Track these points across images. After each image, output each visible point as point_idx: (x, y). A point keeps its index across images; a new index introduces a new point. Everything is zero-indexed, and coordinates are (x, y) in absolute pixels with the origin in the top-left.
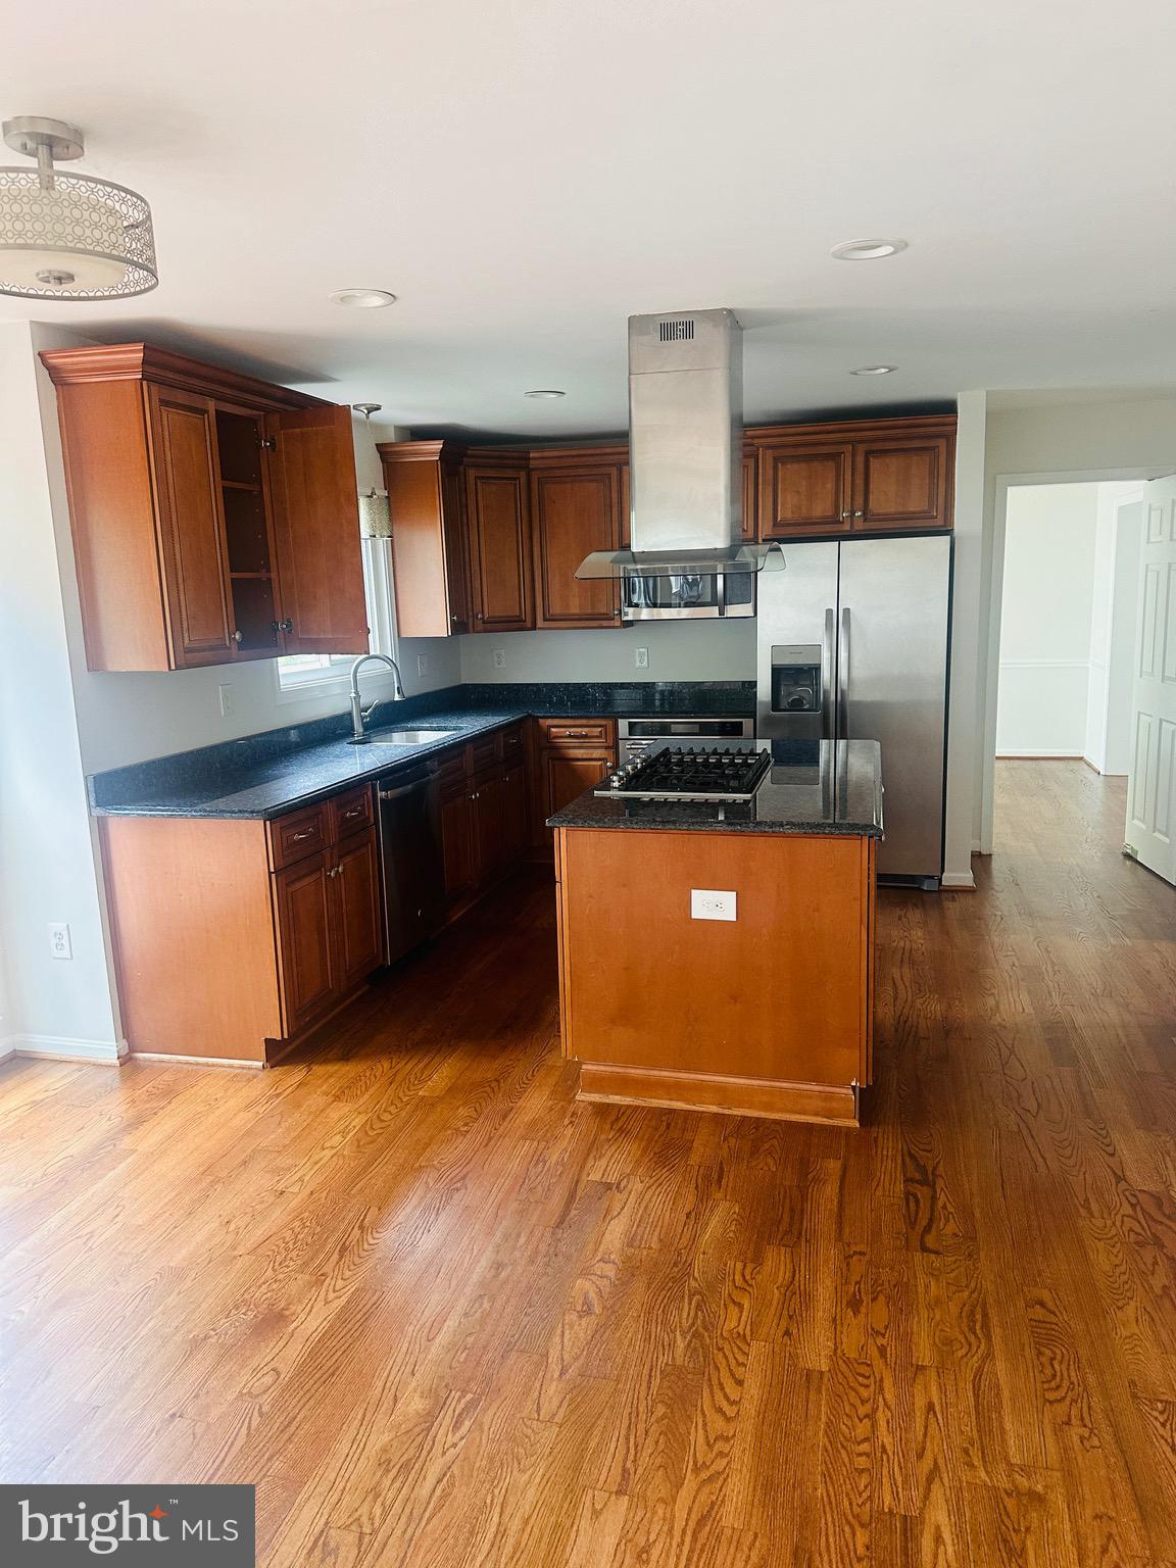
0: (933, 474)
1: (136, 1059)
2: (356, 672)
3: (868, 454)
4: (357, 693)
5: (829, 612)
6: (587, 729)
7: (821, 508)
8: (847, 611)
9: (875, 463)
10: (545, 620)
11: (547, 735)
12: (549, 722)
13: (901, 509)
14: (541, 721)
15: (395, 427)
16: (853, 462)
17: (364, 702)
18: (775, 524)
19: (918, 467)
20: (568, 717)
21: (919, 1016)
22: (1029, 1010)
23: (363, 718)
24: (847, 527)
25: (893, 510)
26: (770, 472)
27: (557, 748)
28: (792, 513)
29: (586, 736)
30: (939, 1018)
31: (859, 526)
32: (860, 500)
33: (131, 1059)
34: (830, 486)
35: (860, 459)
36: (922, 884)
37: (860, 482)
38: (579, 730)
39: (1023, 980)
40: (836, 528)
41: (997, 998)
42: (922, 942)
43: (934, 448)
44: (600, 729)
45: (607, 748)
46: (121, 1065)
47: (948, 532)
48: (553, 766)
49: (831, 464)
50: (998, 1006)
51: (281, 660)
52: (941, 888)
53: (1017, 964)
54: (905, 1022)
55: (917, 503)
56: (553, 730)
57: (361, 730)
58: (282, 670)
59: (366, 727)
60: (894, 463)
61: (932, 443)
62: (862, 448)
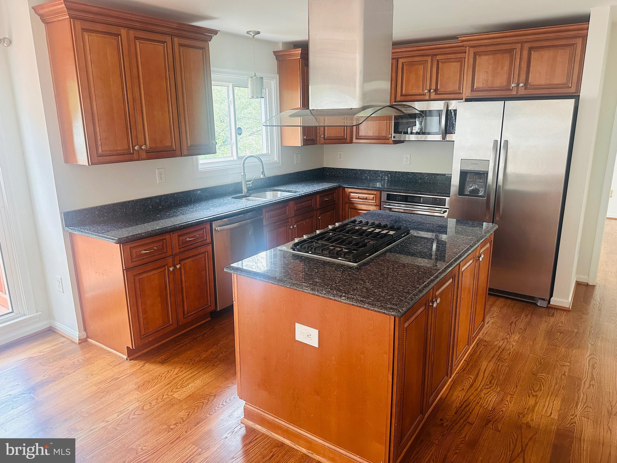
0: (571, 60)
1: (88, 341)
2: (244, 163)
3: (530, 49)
4: (244, 173)
5: (496, 141)
6: (367, 195)
7: (500, 81)
8: (506, 142)
9: (534, 55)
10: (356, 139)
11: (348, 197)
12: (350, 190)
13: (548, 82)
14: (346, 189)
15: (282, 43)
16: (521, 55)
17: (248, 177)
18: (473, 90)
19: (562, 56)
20: (358, 189)
21: (478, 403)
22: (555, 416)
23: (247, 185)
24: (514, 93)
25: (543, 83)
26: (471, 60)
27: (352, 203)
28: (483, 84)
29: (366, 199)
30: (490, 408)
31: (522, 92)
32: (523, 77)
33: (86, 340)
34: (506, 68)
35: (525, 53)
36: (538, 301)
37: (524, 65)
38: (363, 195)
39: (563, 388)
40: (507, 93)
41: (537, 400)
42: (514, 344)
43: (573, 45)
44: (373, 196)
45: (376, 206)
46: (79, 344)
47: (576, 97)
48: (351, 212)
49: (507, 55)
50: (534, 406)
51: (200, 157)
52: (549, 305)
53: (567, 374)
54: (467, 406)
55: (559, 79)
56: (352, 194)
57: (246, 190)
58: (201, 162)
59: (249, 190)
60: (547, 54)
61: (572, 41)
62: (527, 46)
